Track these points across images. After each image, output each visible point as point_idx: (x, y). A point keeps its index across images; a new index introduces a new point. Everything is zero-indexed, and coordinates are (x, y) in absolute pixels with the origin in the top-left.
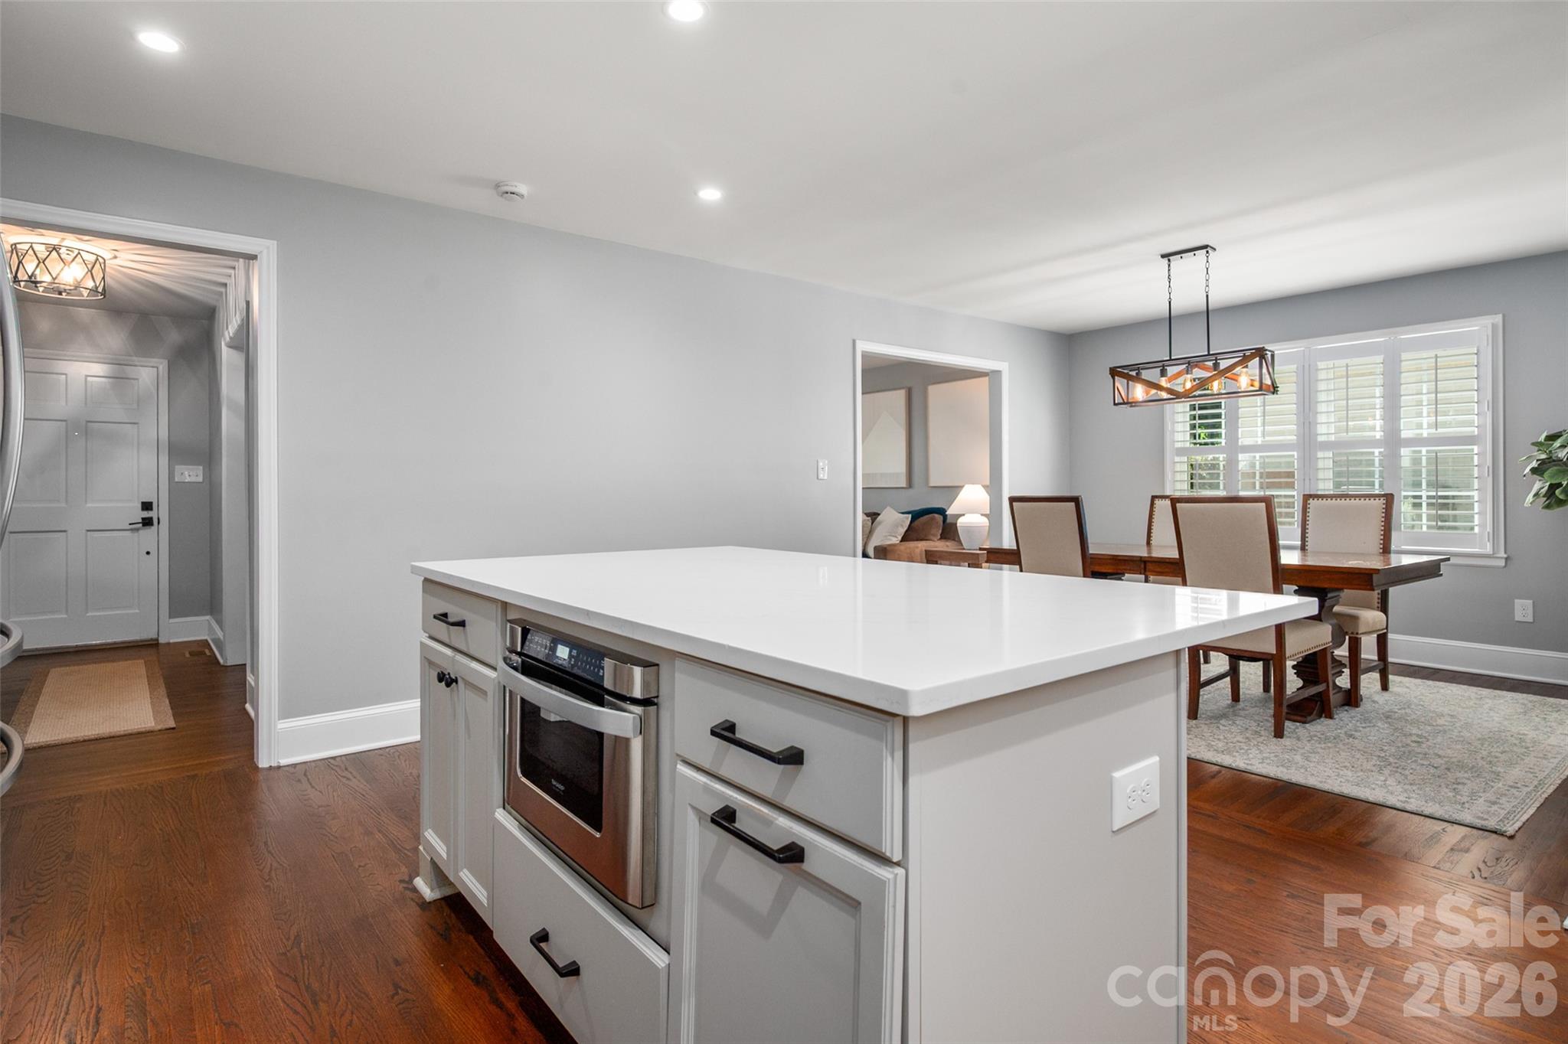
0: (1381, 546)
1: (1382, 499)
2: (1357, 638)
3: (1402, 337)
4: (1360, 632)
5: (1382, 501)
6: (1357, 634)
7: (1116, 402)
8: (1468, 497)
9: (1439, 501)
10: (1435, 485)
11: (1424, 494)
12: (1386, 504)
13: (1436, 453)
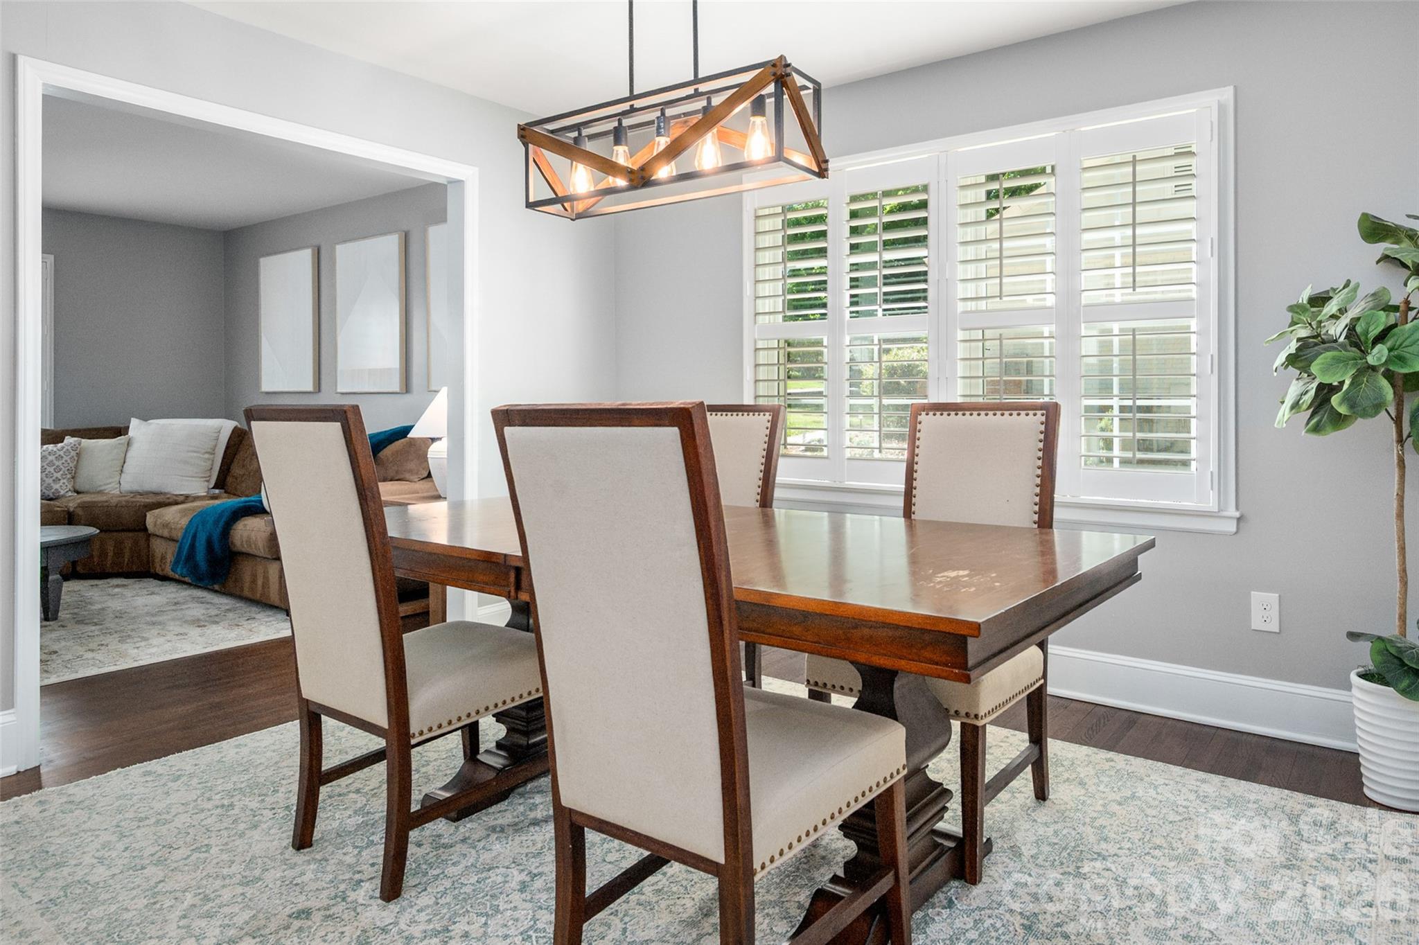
0: (1037, 508)
1: (1039, 413)
2: (976, 728)
3: (1083, 129)
4: (982, 713)
5: (1041, 417)
6: (976, 716)
7: (531, 200)
8: (1178, 409)
9: (1139, 415)
10: (1131, 388)
11: (1115, 403)
12: (1047, 423)
13: (1134, 335)
